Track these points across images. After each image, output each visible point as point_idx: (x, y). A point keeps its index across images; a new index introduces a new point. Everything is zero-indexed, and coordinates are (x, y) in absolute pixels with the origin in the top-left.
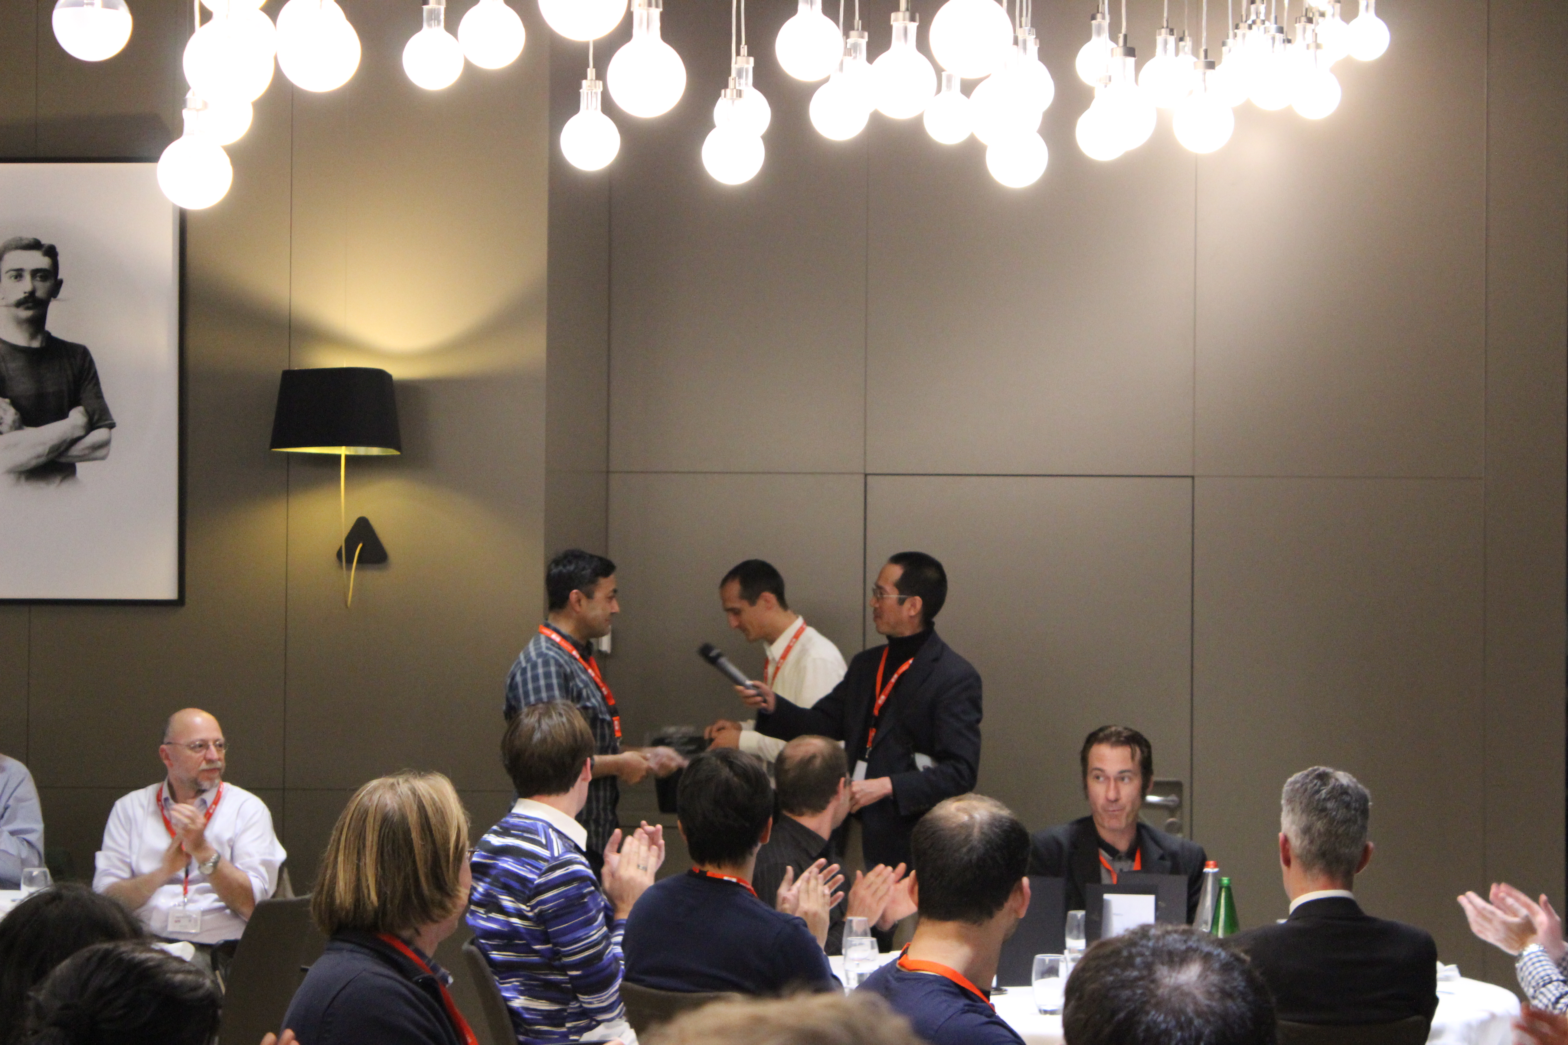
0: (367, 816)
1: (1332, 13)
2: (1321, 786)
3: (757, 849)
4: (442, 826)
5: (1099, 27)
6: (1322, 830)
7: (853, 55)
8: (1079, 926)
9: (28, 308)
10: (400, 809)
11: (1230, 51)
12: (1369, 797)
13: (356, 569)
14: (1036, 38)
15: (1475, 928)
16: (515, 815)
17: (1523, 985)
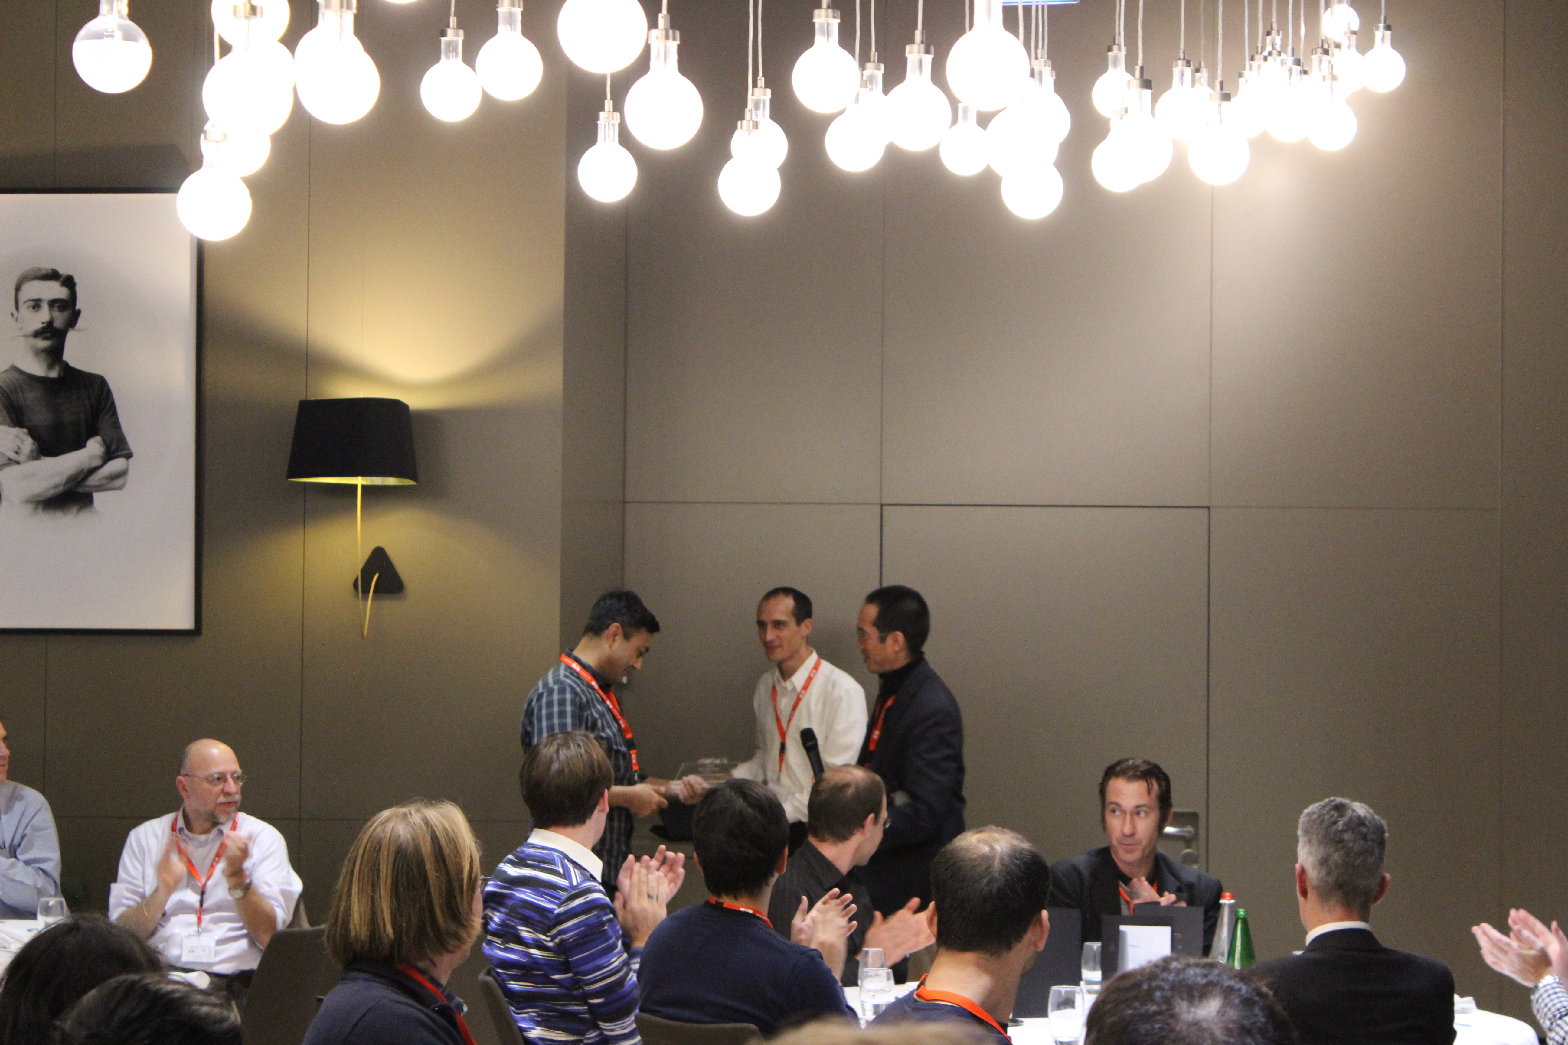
0: (380, 847)
1: (1348, 44)
2: (1338, 817)
3: (773, 880)
4: (455, 857)
5: (1116, 59)
6: (1339, 862)
7: (869, 87)
8: (1095, 956)
9: (45, 339)
10: (413, 840)
11: (1246, 82)
12: (1386, 828)
13: (372, 600)
14: (1052, 70)
15: (1489, 959)
16: (531, 845)
17: (1538, 1017)
